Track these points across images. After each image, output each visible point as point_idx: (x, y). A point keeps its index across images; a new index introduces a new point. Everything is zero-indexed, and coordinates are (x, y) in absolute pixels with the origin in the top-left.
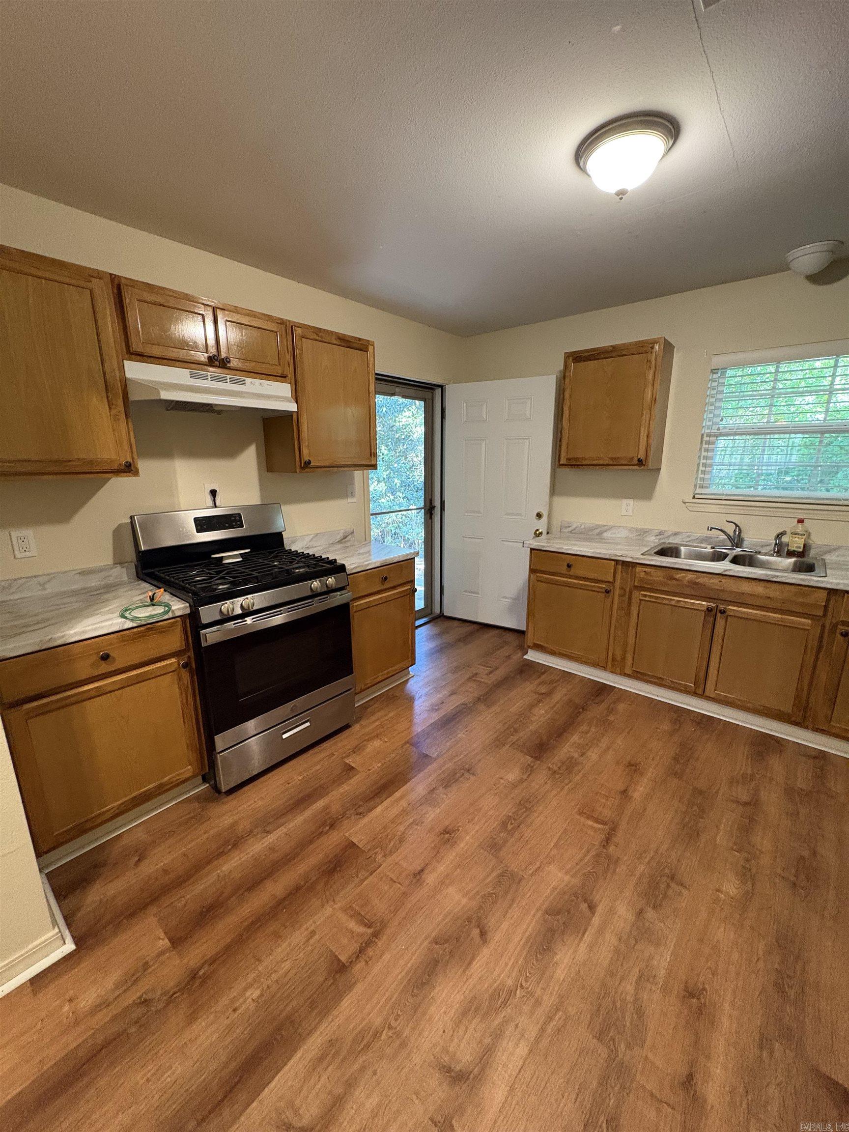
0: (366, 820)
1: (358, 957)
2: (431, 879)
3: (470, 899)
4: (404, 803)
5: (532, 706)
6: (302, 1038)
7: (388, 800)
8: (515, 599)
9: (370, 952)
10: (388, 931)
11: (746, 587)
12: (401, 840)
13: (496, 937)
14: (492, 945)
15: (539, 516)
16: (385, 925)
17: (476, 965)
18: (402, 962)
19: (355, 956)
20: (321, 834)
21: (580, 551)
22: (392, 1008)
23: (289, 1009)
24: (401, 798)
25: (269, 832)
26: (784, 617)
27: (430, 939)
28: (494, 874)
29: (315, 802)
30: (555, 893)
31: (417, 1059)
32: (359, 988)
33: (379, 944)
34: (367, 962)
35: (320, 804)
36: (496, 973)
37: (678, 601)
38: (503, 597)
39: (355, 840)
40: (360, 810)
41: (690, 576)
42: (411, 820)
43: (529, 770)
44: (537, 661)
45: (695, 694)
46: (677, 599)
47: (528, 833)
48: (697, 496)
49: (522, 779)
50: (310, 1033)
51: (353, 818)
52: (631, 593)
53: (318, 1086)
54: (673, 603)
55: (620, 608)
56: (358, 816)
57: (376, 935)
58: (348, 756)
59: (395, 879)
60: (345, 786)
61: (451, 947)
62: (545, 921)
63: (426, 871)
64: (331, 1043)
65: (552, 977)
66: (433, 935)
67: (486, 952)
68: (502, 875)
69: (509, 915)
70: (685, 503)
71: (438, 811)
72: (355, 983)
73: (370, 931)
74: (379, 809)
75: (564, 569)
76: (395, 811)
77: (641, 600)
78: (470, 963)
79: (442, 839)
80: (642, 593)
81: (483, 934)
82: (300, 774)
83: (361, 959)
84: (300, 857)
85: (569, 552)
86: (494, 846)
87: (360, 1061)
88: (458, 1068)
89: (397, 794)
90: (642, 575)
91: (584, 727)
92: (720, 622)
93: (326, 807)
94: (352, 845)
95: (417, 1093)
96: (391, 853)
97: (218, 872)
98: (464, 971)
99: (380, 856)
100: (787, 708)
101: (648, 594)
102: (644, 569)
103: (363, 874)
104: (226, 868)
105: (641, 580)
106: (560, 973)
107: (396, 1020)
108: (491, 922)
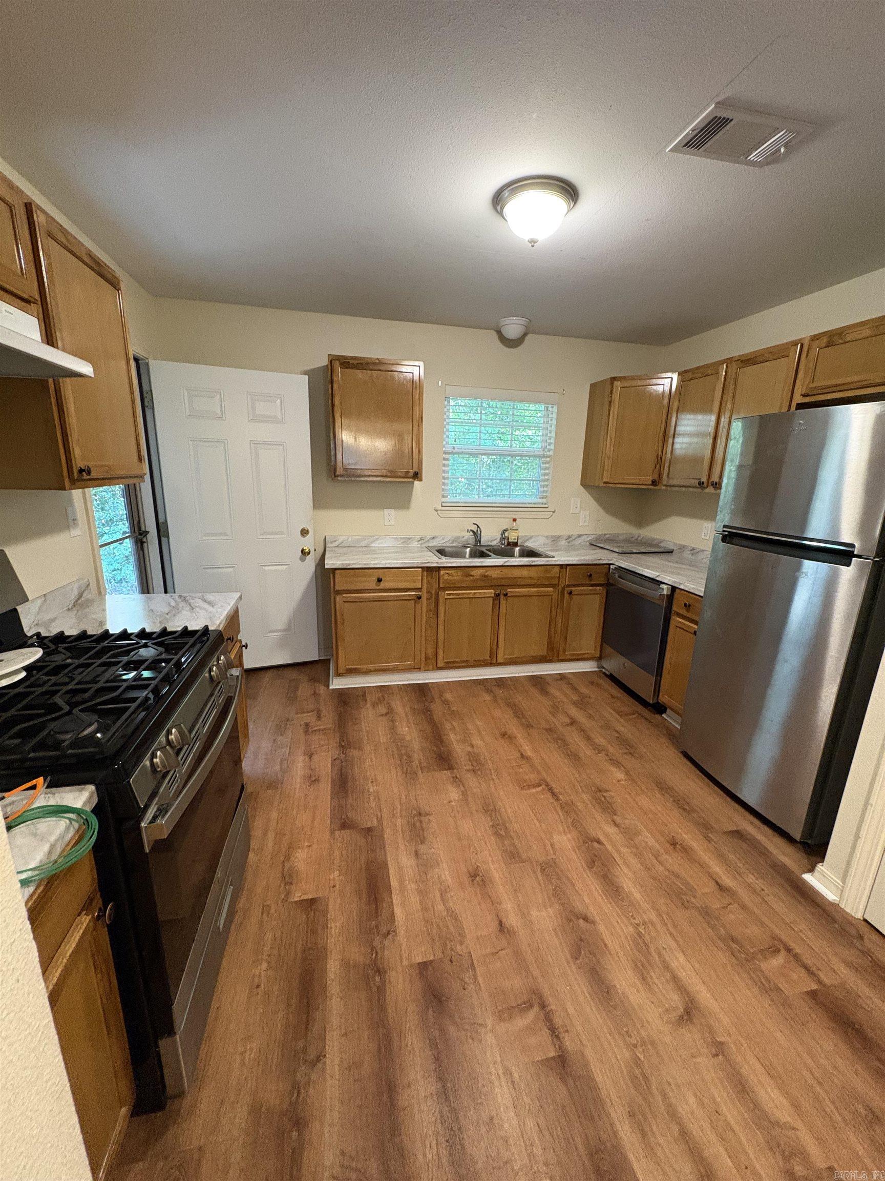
0: (402, 932)
1: (557, 1037)
2: (513, 920)
3: (551, 906)
4: (411, 886)
5: (393, 728)
6: (618, 1148)
7: (394, 897)
8: (285, 630)
9: (558, 1021)
10: (546, 992)
11: (517, 573)
12: (454, 916)
13: (593, 912)
14: (597, 919)
15: (304, 532)
16: (538, 990)
17: (609, 943)
18: (581, 998)
19: (555, 1040)
20: (381, 990)
21: (389, 563)
22: (620, 1034)
23: (581, 1148)
24: (401, 882)
25: (320, 1057)
26: (539, 589)
27: (571, 960)
28: (539, 874)
29: (324, 971)
30: (577, 850)
31: (668, 1039)
32: (589, 1054)
33: (553, 1007)
34: (567, 1031)
35: (333, 968)
36: (621, 934)
37: (475, 593)
38: (270, 632)
39: (420, 959)
40: (384, 929)
41: (481, 571)
42: (438, 894)
43: (457, 781)
44: (346, 687)
45: (491, 664)
46: (473, 591)
47: (516, 827)
48: (444, 504)
49: (462, 791)
50: (615, 1134)
51: (386, 944)
52: (437, 595)
53: (667, 1150)
54: (471, 596)
55: (429, 611)
56: (390, 937)
57: (543, 1006)
58: (288, 894)
59: (494, 951)
60: (332, 925)
61: (587, 949)
62: (595, 873)
63: (504, 920)
64: (632, 1115)
65: (638, 903)
66: (569, 957)
67: (601, 928)
68: (543, 870)
69: (580, 892)
70: (437, 511)
71: (445, 866)
72: (583, 1055)
73: (536, 1009)
74: (398, 911)
75: (373, 585)
76: (414, 900)
77: (446, 599)
78: (606, 945)
79: (478, 884)
80: (447, 592)
81: (586, 919)
82: (257, 962)
83: (561, 1036)
84: (395, 1036)
85: (378, 566)
86: (513, 856)
87: (655, 1091)
88: (682, 1010)
89: (394, 883)
90: (446, 577)
91: (448, 726)
92: (503, 602)
93: (346, 964)
94: (424, 967)
95: (693, 1056)
96: (462, 935)
97: (326, 1174)
98: (610, 954)
99: (459, 947)
100: (544, 652)
101: (452, 592)
102: (447, 572)
103: (468, 977)
104: (330, 1158)
105: (446, 581)
106: (637, 895)
107: (630, 1036)
108: (579, 907)
